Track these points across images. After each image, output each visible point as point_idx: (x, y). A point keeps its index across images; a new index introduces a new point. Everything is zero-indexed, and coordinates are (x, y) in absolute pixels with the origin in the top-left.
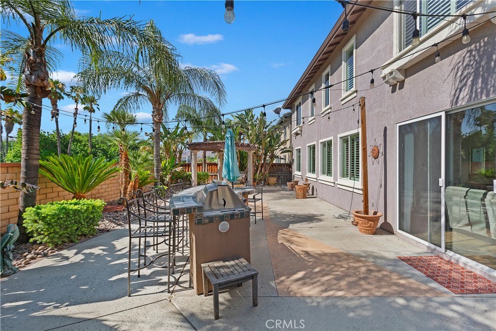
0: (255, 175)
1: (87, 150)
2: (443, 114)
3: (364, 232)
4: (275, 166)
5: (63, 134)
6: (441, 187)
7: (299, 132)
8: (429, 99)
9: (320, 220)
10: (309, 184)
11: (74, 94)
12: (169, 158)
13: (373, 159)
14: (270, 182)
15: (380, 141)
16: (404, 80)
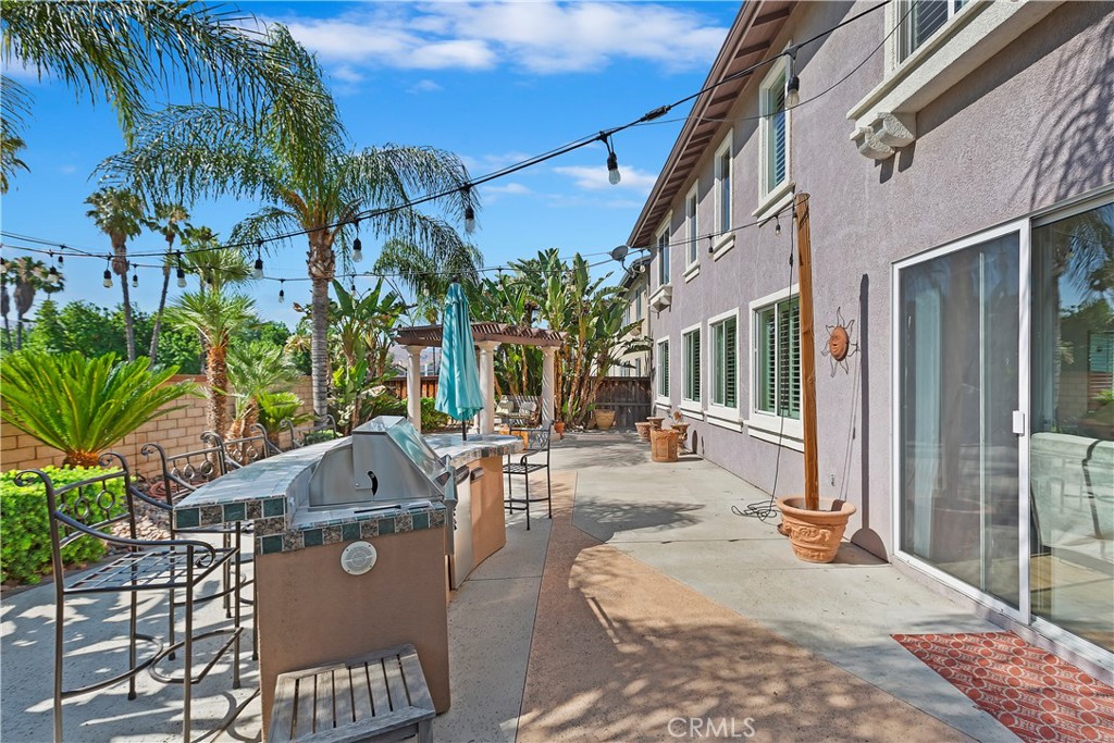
0: (563, 404)
1: (194, 348)
2: (1024, 227)
3: (806, 556)
4: (613, 383)
5: (140, 314)
6: (1018, 435)
7: (665, 302)
8: (983, 189)
9: (692, 521)
10: (686, 427)
11: (163, 223)
12: (353, 364)
13: (834, 361)
14: (599, 421)
15: (852, 313)
16: (914, 143)
